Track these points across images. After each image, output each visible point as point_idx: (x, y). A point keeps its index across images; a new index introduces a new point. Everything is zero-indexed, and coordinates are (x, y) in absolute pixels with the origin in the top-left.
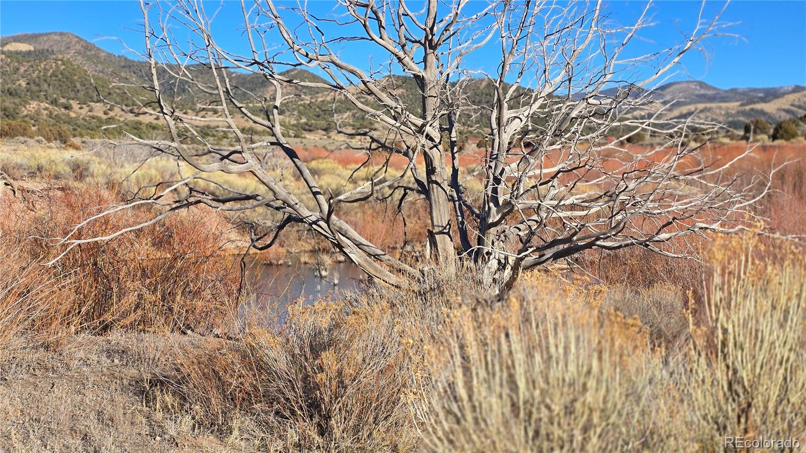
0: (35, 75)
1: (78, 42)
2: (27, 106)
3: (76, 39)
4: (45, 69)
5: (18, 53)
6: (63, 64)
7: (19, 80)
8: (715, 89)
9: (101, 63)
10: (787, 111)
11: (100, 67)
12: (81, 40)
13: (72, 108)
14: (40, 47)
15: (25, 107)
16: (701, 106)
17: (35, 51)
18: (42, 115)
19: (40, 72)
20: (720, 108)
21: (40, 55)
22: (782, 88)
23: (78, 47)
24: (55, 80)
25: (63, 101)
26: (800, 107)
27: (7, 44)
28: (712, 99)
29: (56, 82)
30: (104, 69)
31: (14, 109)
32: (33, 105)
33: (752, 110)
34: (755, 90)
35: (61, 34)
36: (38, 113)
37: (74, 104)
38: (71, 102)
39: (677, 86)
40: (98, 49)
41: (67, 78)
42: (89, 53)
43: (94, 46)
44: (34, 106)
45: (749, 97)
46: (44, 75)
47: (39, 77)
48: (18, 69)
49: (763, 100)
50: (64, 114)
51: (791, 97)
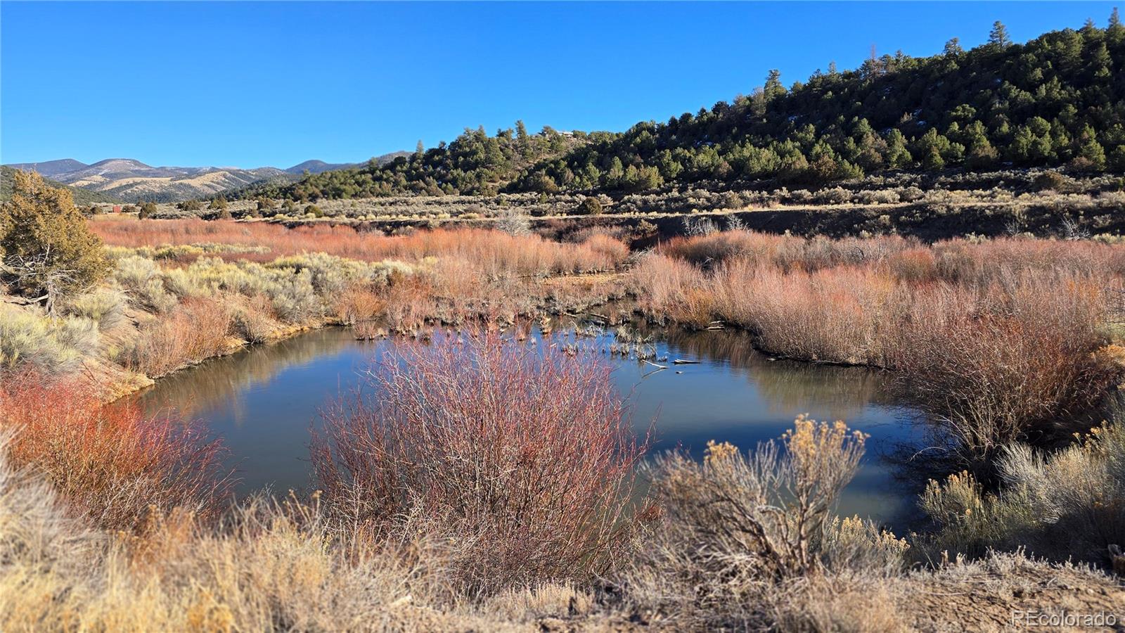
8: (147, 166)
10: (209, 186)
16: (138, 180)
20: (155, 182)
22: (201, 168)
26: (218, 183)
28: (146, 174)
33: (181, 184)
34: (180, 169)
39: (114, 162)
45: (176, 173)
49: (188, 177)
51: (211, 176)
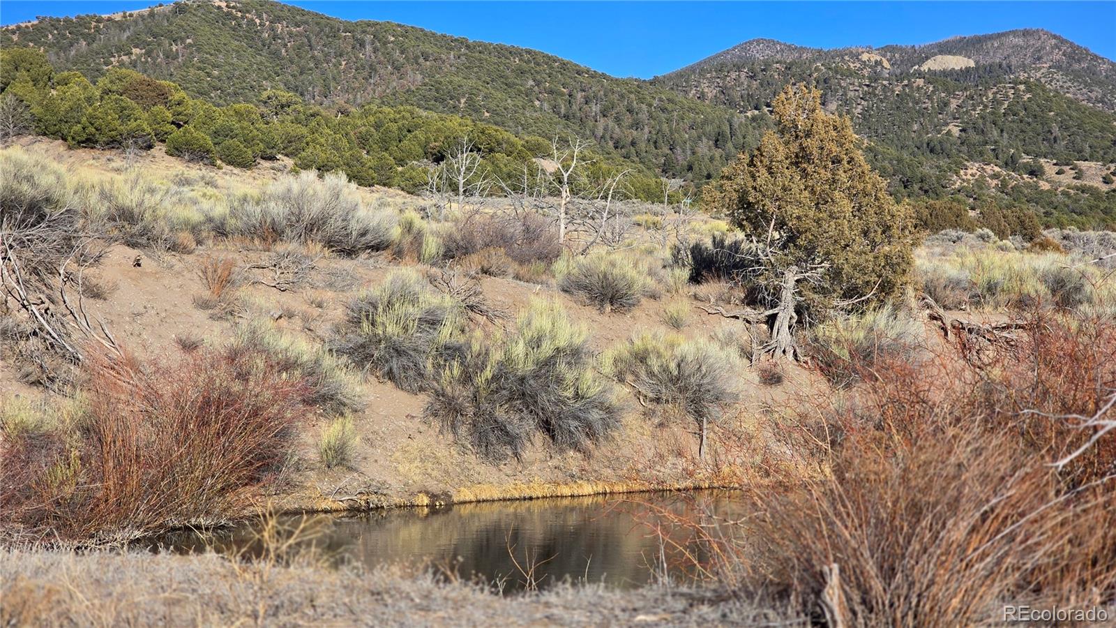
0: (976, 114)
1: (1056, 46)
2: (962, 172)
3: (1054, 42)
4: (994, 100)
5: (945, 74)
6: (1029, 90)
7: (947, 124)
9: (1100, 84)
11: (1097, 92)
12: (1063, 41)
13: (1043, 173)
14: (988, 61)
15: (957, 174)
17: (977, 69)
18: (988, 188)
19: (986, 106)
21: (985, 75)
23: (1057, 56)
24: (1013, 121)
25: (1026, 159)
27: (927, 58)
29: (1014, 126)
30: (1105, 95)
31: (938, 179)
32: (972, 170)
35: (1026, 33)
36: (980, 183)
37: (1049, 167)
38: (1042, 160)
40: (1096, 58)
41: (1035, 116)
42: (1076, 66)
43: (1087, 54)
44: (974, 171)
46: (992, 113)
47: (983, 118)
48: (946, 104)
50: (1028, 186)
